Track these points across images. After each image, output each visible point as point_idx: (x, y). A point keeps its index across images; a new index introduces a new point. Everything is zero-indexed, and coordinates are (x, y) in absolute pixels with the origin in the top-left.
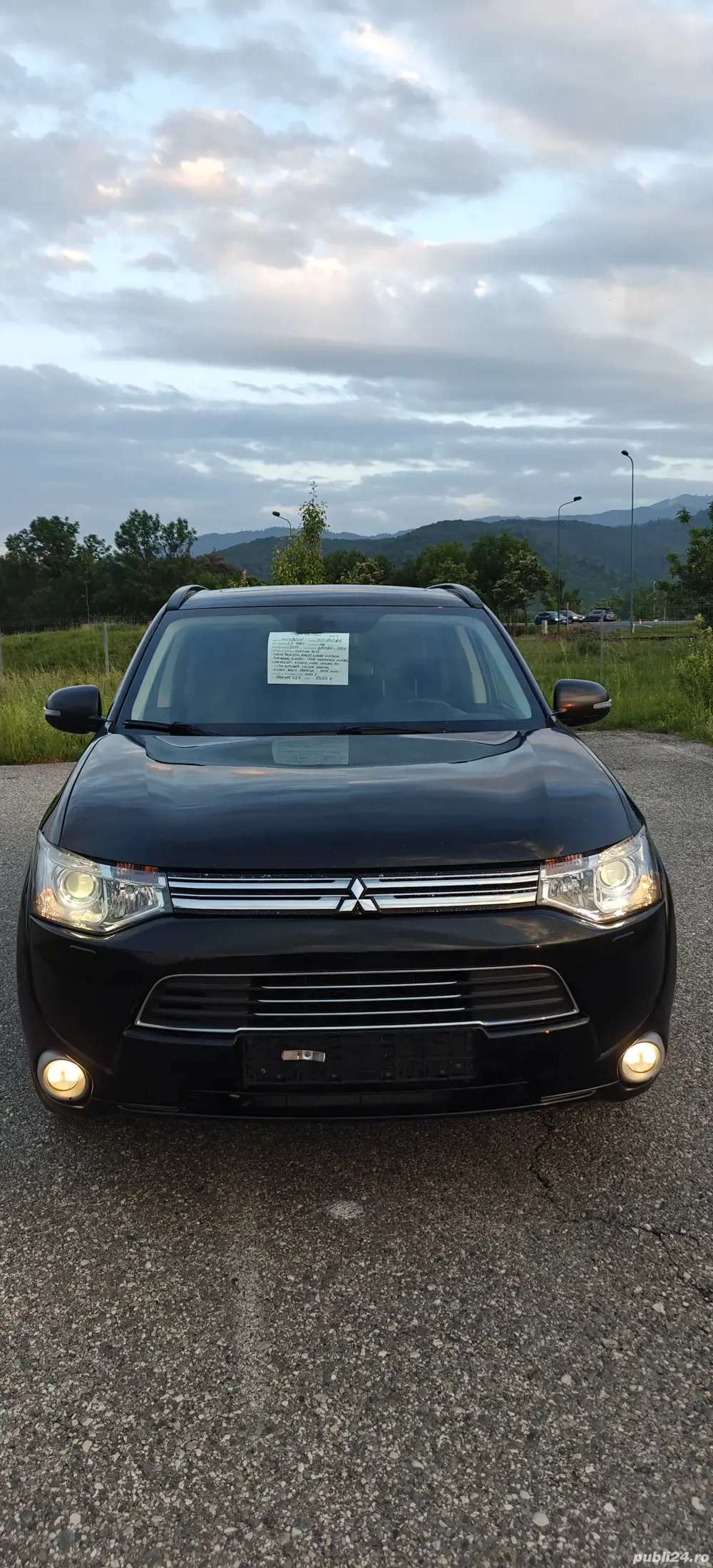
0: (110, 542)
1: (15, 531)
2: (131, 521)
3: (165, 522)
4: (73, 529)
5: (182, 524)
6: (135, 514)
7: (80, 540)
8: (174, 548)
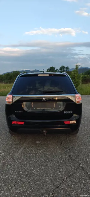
0: (59, 70)
1: (48, 69)
2: (62, 67)
3: (66, 67)
4: (55, 68)
5: (68, 67)
6: (62, 66)
7: (55, 69)
8: (67, 70)
